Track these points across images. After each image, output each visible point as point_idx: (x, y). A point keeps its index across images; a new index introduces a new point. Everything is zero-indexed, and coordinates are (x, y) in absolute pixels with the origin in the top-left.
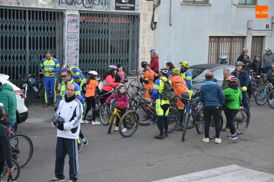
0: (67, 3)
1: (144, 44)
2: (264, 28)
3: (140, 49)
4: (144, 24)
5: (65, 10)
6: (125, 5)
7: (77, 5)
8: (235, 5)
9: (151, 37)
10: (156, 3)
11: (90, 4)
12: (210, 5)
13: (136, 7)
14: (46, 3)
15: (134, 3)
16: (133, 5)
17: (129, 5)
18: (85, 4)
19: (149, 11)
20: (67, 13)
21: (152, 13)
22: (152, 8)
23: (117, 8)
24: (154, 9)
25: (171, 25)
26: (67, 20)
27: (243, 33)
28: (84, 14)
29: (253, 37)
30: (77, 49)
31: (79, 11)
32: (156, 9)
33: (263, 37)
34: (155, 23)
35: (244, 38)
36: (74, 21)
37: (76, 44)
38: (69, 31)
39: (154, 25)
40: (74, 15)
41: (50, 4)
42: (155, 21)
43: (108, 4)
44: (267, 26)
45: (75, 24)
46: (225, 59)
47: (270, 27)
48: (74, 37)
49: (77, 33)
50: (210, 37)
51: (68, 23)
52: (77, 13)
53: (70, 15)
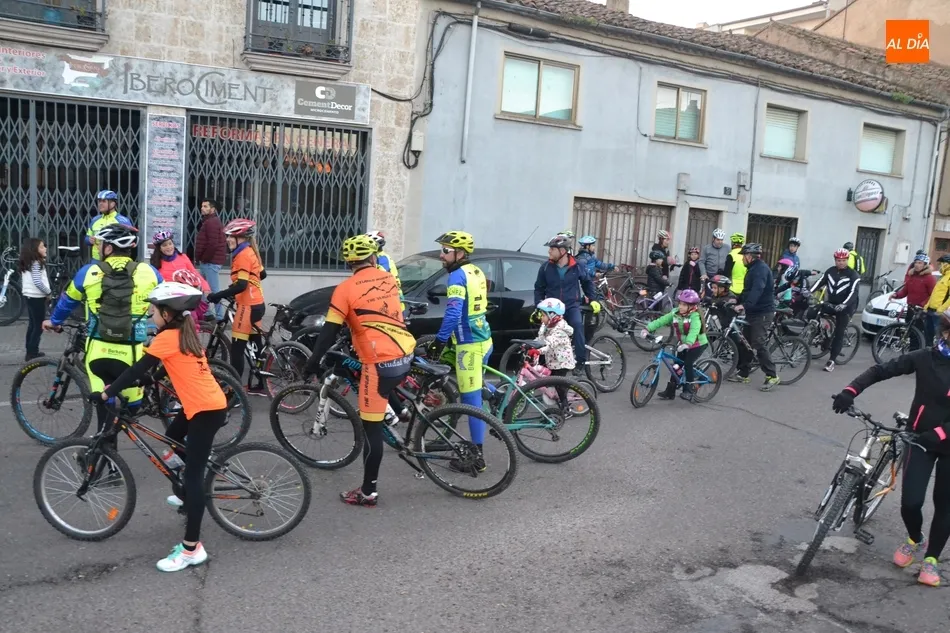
0: (149, 91)
1: (382, 200)
2: (720, 193)
3: (371, 210)
4: (383, 157)
5: (145, 106)
6: (324, 105)
7: (178, 95)
8: (645, 135)
9: (402, 184)
10: (420, 109)
11: (219, 95)
12: (579, 129)
13: (357, 112)
14: (87, 86)
15: (352, 102)
16: (349, 108)
17: (337, 106)
18: (203, 95)
19: (398, 123)
20: (150, 113)
21: (408, 129)
22: (407, 118)
23: (299, 109)
24: (413, 123)
25: (463, 162)
26: (148, 128)
27: (668, 198)
28: (204, 119)
29: (692, 210)
30: (178, 199)
31: (188, 110)
32: (420, 121)
33: (718, 213)
34: (417, 153)
35: (670, 209)
36: (169, 132)
37: (175, 186)
38: (156, 154)
39: (412, 158)
40: (171, 120)
41: (97, 89)
42: (414, 147)
43: (274, 99)
44: (727, 191)
45: (173, 140)
46: (590, 244)
47: (734, 195)
48: (170, 169)
49: (181, 161)
50: (577, 199)
51: (154, 136)
52: (182, 115)
53: (158, 119)
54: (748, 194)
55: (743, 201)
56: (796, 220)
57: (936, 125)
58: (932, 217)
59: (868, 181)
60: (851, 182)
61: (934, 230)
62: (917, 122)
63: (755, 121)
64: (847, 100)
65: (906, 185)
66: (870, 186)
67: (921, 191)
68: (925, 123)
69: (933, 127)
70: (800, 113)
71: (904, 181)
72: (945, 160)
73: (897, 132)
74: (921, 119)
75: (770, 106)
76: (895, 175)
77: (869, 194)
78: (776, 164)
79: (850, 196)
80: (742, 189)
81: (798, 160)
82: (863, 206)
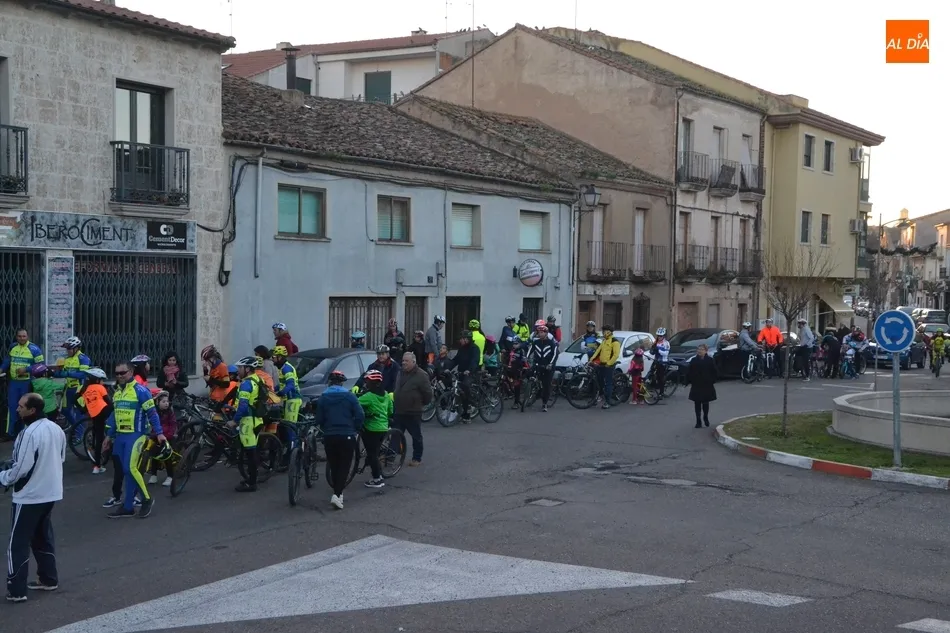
0: (49, 237)
1: (206, 314)
2: (425, 282)
3: (199, 322)
4: (206, 276)
5: (44, 250)
6: (166, 239)
7: (69, 240)
8: (372, 241)
9: (218, 298)
10: (227, 237)
11: (96, 237)
12: (329, 241)
13: (188, 243)
14: (5, 237)
15: (184, 236)
16: (183, 240)
17: (175, 240)
18: (85, 239)
19: (214, 250)
20: (49, 255)
21: (220, 254)
22: (220, 244)
23: (151, 245)
24: (224, 247)
25: (256, 277)
26: (48, 268)
27: (390, 291)
28: (84, 258)
29: (408, 299)
30: (70, 326)
31: (74, 251)
32: (228, 245)
33: (424, 298)
34: (227, 273)
35: (391, 300)
36: (63, 270)
37: (67, 316)
38: (53, 291)
39: (224, 277)
40: (63, 260)
41: (12, 239)
42: (226, 269)
43: (133, 238)
44: (430, 280)
45: (65, 277)
46: (361, 338)
47: (435, 281)
48: (63, 301)
49: (70, 293)
50: (331, 299)
51: (51, 276)
52: (70, 255)
53: (54, 260)
54: (444, 280)
55: (442, 287)
56: (479, 298)
57: (570, 206)
58: (575, 283)
59: (530, 260)
60: (515, 261)
61: (578, 295)
62: (557, 205)
63: (445, 218)
64: (507, 192)
65: (554, 258)
66: (532, 265)
67: (565, 263)
68: (563, 205)
69: (568, 208)
70: (474, 207)
71: (553, 256)
72: (579, 234)
73: (544, 215)
74: (560, 202)
75: (454, 204)
76: (544, 251)
77: (532, 272)
78: (461, 252)
79: (515, 273)
80: (440, 278)
81: (475, 247)
82: (527, 281)
